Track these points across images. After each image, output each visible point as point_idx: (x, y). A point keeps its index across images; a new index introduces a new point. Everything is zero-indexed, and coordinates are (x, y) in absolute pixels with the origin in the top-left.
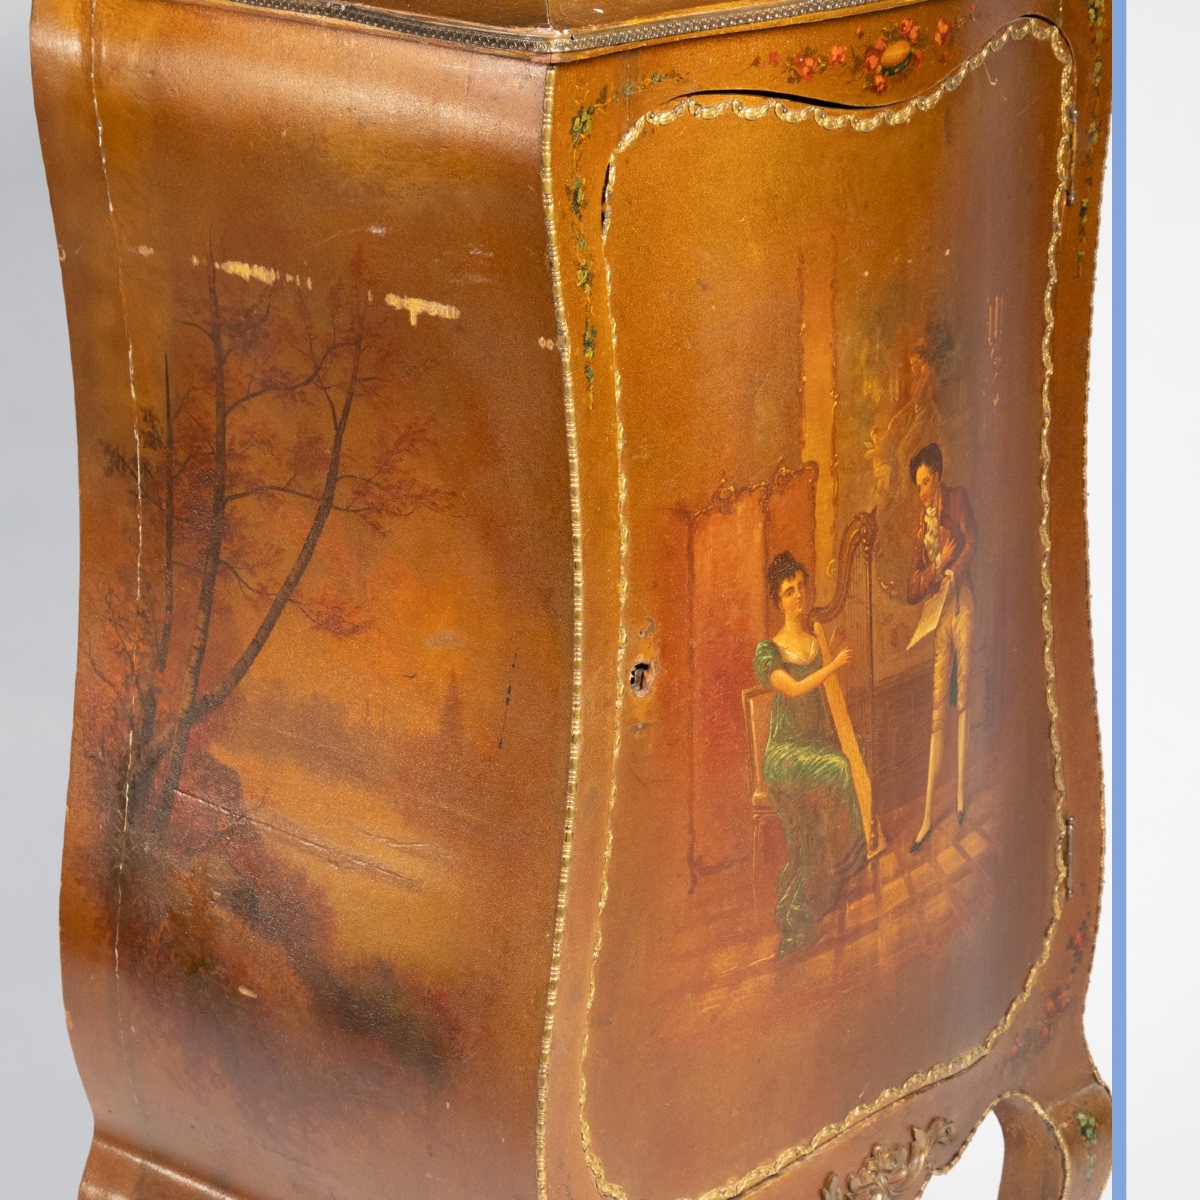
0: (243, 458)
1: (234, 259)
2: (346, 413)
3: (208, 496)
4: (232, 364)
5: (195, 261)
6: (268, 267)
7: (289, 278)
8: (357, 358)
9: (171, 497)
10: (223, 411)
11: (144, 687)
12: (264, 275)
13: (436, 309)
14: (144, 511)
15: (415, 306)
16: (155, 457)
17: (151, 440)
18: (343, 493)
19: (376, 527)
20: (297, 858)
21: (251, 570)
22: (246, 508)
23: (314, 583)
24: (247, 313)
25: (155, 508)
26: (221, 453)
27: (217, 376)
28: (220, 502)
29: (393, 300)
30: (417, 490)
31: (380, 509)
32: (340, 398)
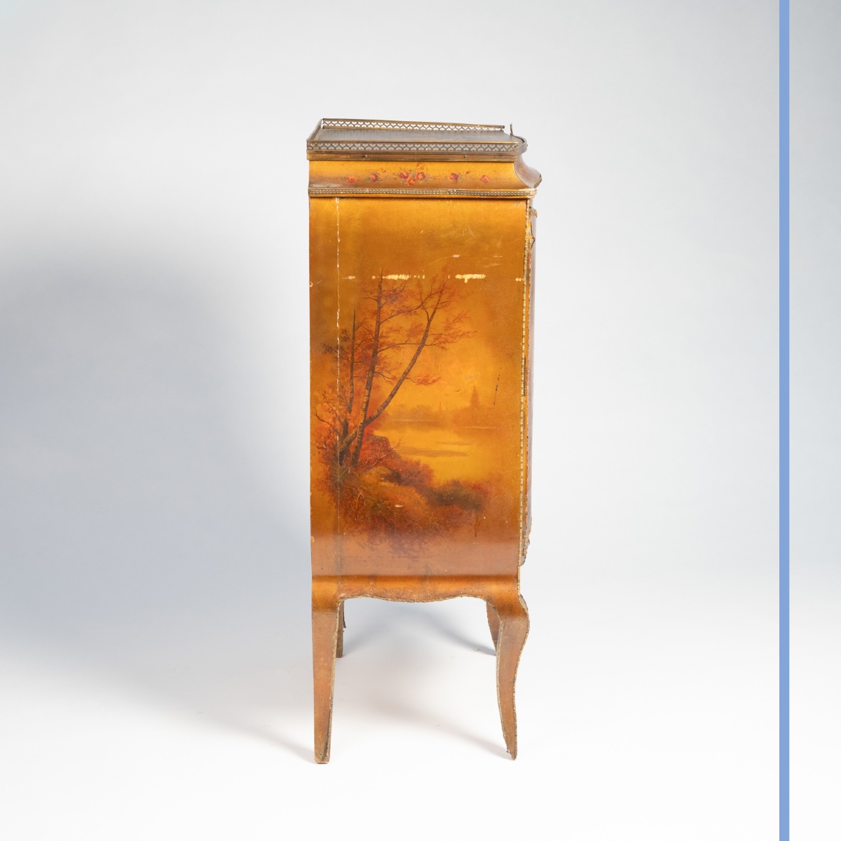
0: (387, 337)
1: (392, 274)
2: (433, 315)
3: (370, 352)
4: (385, 308)
5: (374, 277)
6: (406, 275)
7: (415, 276)
8: (440, 297)
9: (353, 355)
10: (379, 324)
11: (342, 420)
12: (403, 277)
13: (475, 276)
14: (340, 363)
15: (467, 277)
16: (346, 345)
17: (344, 339)
18: (430, 340)
19: (443, 348)
20: (415, 458)
21: (389, 372)
22: (386, 354)
23: (416, 371)
24: (394, 291)
25: (345, 361)
26: (377, 337)
27: (378, 313)
28: (375, 353)
29: (459, 277)
30: (461, 333)
31: (446, 341)
32: (430, 311)
